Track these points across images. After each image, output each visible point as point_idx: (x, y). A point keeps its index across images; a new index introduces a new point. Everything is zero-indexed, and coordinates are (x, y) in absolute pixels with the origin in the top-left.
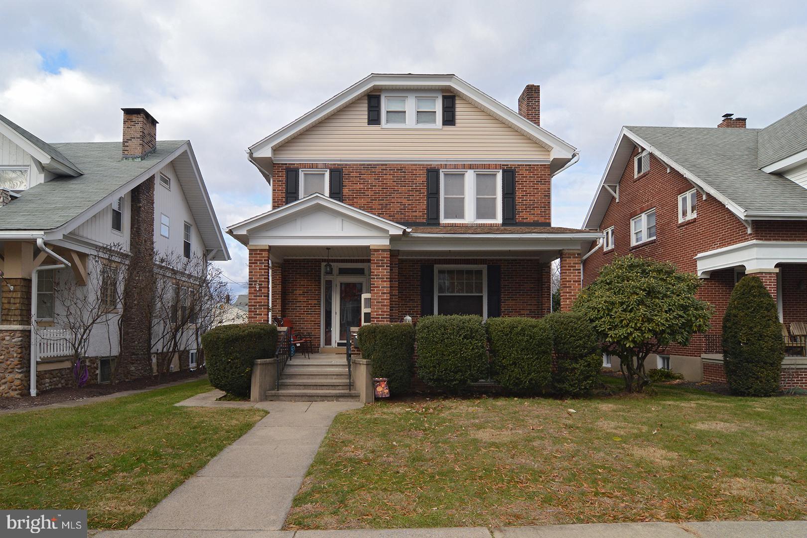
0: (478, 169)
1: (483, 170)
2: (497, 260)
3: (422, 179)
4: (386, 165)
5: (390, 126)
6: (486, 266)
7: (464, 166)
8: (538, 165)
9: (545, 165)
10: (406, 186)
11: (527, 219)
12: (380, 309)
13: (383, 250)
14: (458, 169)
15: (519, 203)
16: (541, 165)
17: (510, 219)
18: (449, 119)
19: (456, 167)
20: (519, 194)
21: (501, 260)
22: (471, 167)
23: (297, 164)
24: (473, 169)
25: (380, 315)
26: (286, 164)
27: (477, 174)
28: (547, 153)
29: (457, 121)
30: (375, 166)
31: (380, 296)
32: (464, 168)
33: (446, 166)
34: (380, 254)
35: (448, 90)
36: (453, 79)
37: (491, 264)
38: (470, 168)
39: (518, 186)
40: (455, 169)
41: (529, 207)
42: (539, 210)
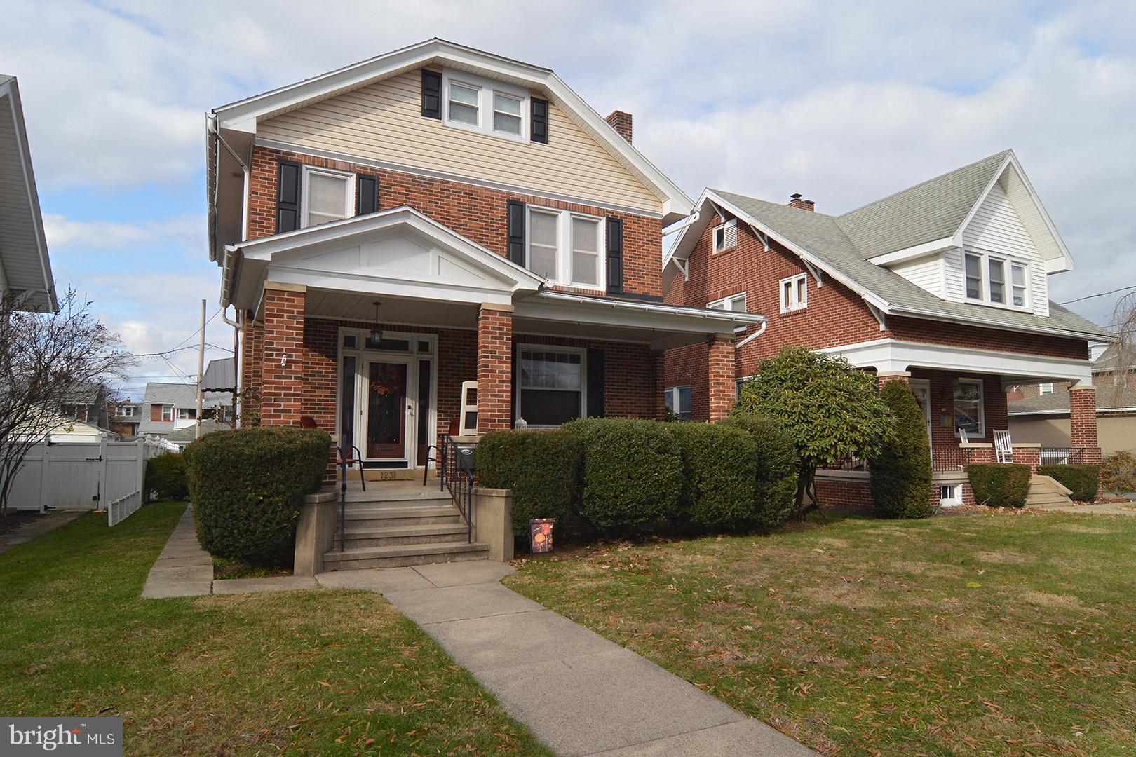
0: (575, 211)
1: (583, 214)
2: (600, 342)
3: (501, 213)
4: (448, 183)
5: (455, 124)
6: (585, 349)
7: (558, 205)
8: (648, 219)
9: (656, 220)
10: (477, 220)
11: (636, 289)
12: (497, 406)
13: (502, 313)
14: (549, 207)
15: (627, 266)
16: (651, 219)
17: (615, 287)
18: (540, 134)
19: (547, 203)
20: (626, 253)
21: (604, 342)
22: (567, 207)
23: (299, 155)
24: (570, 210)
25: (496, 416)
26: (278, 152)
27: (573, 218)
28: (659, 204)
29: (550, 138)
30: (430, 182)
31: (497, 386)
32: (558, 208)
33: (534, 200)
34: (498, 319)
35: (539, 91)
36: (550, 77)
37: (592, 347)
38: (566, 209)
39: (626, 244)
40: (546, 206)
41: (637, 273)
42: (650, 278)
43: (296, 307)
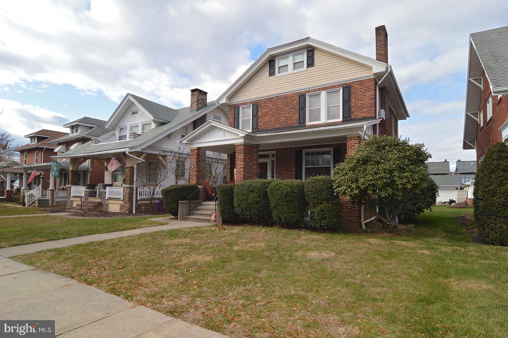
0: (328, 89)
1: (330, 89)
2: (339, 144)
3: (296, 101)
4: (278, 96)
5: (281, 74)
6: (332, 148)
7: (319, 90)
8: (366, 80)
9: (371, 79)
10: (288, 107)
11: (359, 116)
13: (241, 145)
14: (316, 92)
15: (353, 106)
16: (368, 79)
17: (347, 118)
18: (311, 63)
19: (315, 90)
20: (353, 100)
21: (341, 144)
22: (323, 89)
23: (239, 104)
24: (325, 90)
25: (239, 179)
26: (234, 105)
27: (328, 93)
28: (371, 71)
29: (315, 64)
30: (272, 98)
31: (239, 170)
32: (320, 91)
33: (309, 91)
34: (240, 147)
35: (309, 47)
36: (309, 40)
37: (335, 147)
38: (323, 90)
39: (353, 96)
40: (314, 92)
41: (360, 108)
42: (367, 109)
43: (195, 153)
